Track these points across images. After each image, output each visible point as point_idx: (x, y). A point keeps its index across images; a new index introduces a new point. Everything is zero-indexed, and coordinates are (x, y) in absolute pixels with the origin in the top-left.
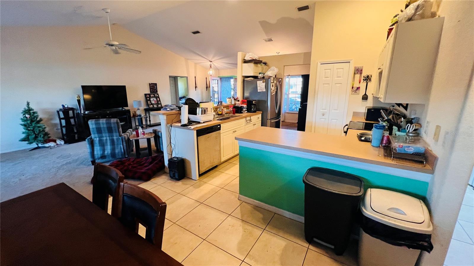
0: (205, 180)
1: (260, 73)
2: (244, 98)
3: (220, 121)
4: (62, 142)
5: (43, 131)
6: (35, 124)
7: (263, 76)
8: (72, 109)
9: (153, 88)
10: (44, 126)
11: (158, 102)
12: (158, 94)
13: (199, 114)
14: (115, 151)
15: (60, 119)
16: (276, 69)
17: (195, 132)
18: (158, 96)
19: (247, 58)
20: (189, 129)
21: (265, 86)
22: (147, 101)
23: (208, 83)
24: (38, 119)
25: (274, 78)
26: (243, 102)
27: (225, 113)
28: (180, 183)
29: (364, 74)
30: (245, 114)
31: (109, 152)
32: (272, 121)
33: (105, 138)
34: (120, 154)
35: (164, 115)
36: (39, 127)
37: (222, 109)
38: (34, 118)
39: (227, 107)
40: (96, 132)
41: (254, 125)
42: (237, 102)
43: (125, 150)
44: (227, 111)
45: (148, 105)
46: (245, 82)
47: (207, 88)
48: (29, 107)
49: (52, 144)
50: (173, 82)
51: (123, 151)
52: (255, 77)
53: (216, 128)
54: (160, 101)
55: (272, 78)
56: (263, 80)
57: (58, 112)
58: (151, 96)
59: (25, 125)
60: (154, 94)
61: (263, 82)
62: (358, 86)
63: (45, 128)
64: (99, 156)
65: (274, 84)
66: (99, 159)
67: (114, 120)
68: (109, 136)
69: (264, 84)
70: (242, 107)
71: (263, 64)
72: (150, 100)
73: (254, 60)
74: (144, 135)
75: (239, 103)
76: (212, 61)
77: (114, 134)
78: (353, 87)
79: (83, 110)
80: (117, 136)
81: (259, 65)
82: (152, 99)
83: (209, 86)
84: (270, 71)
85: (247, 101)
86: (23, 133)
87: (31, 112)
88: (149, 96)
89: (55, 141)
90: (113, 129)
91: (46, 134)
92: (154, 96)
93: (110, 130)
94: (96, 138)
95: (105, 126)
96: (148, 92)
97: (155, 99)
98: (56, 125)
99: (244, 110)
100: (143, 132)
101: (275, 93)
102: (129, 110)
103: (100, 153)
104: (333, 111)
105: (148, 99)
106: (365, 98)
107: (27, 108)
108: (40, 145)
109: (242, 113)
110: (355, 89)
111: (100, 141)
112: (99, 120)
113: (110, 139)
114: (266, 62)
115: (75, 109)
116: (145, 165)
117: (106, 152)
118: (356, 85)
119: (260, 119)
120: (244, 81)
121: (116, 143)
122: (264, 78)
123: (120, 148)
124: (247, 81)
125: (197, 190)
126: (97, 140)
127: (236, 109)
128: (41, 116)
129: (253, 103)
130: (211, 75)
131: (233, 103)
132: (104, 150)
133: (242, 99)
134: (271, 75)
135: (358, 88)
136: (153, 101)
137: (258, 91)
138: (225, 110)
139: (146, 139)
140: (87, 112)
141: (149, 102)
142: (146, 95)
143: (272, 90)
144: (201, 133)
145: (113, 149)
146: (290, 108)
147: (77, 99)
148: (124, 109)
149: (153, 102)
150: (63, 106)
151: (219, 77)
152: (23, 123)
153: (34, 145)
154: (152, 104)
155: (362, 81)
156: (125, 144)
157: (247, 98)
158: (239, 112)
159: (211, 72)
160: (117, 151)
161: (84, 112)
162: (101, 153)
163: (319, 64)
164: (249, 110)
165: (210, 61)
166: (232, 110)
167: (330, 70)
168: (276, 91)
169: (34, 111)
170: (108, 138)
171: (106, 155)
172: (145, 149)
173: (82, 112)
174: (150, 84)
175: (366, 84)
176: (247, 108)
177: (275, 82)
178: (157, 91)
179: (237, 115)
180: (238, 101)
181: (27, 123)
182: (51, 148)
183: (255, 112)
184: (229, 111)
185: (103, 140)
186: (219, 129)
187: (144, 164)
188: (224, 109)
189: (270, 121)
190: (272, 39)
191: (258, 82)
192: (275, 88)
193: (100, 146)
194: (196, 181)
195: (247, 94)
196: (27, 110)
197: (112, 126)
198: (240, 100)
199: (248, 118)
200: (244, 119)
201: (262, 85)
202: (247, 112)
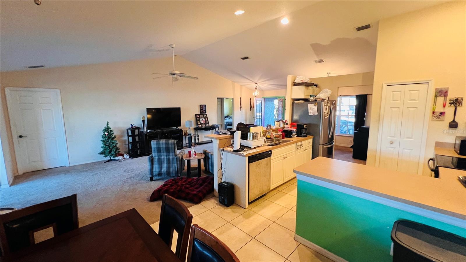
0: (254, 209)
1: (311, 96)
2: (293, 121)
3: (271, 147)
4: (128, 156)
5: (116, 146)
6: (110, 140)
7: (315, 99)
8: (138, 128)
9: (203, 109)
10: (117, 142)
11: (207, 122)
12: (206, 115)
13: (250, 139)
14: (170, 169)
15: (129, 136)
16: (329, 91)
17: (247, 158)
18: (206, 116)
19: (297, 81)
20: (241, 155)
21: (317, 110)
22: (197, 121)
23: (252, 104)
24: (113, 136)
25: (327, 100)
26: (292, 125)
27: (273, 137)
28: (229, 210)
29: (451, 96)
30: (295, 138)
31: (165, 170)
32: (325, 147)
33: (163, 157)
34: (174, 172)
35: (217, 140)
36: (113, 143)
37: (271, 133)
38: (111, 135)
39: (276, 131)
40: (156, 151)
41: (305, 150)
42: (286, 126)
43: (179, 169)
44: (276, 135)
45: (197, 124)
46: (295, 104)
47: (251, 108)
48: (108, 126)
49: (120, 158)
50: (220, 103)
51: (176, 170)
52: (306, 100)
53: (267, 155)
54: (208, 121)
55: (326, 101)
56: (315, 103)
57: (127, 130)
58: (201, 116)
59: (103, 141)
60: (203, 115)
61: (315, 105)
62: (442, 111)
63: (117, 144)
64: (157, 173)
65: (327, 107)
66: (156, 176)
67: (171, 141)
68: (166, 156)
69: (316, 107)
70: (291, 131)
71: (314, 86)
72: (199, 120)
73: (305, 82)
74: (195, 156)
75: (289, 126)
76: (257, 83)
77: (171, 154)
78: (434, 113)
79: (146, 128)
80: (172, 156)
81: (310, 88)
82: (201, 119)
83: (253, 106)
84: (322, 93)
85: (297, 124)
86: (102, 147)
87: (109, 130)
88: (198, 117)
89: (122, 155)
90: (170, 149)
91: (118, 149)
92: (203, 116)
93: (168, 150)
94: (156, 156)
95: (164, 146)
96: (198, 112)
97: (204, 119)
98: (125, 141)
99: (294, 134)
100: (195, 153)
101: (328, 116)
102: (182, 129)
103: (157, 171)
104: (405, 139)
105: (198, 119)
106: (454, 125)
107: (106, 127)
108: (112, 158)
109: (292, 137)
110: (437, 114)
111: (159, 159)
112: (160, 141)
113: (166, 158)
114: (317, 84)
115: (140, 128)
116: (197, 186)
117: (162, 170)
118: (439, 109)
119: (311, 144)
120: (293, 104)
121: (171, 162)
122: (316, 100)
123: (174, 167)
124: (296, 103)
125: (247, 220)
126: (156, 158)
127: (285, 133)
128: (116, 133)
129: (304, 127)
130: (256, 97)
131: (282, 126)
132: (161, 168)
133: (291, 122)
134: (323, 98)
135: (442, 114)
136: (202, 120)
137: (309, 115)
138: (274, 134)
139: (197, 160)
140: (148, 131)
141: (198, 122)
142: (196, 115)
143: (325, 114)
144: (252, 159)
145: (169, 168)
146: (342, 131)
147: (142, 119)
148: (177, 129)
149: (202, 122)
150: (132, 125)
151: (263, 98)
152: (103, 139)
153: (108, 158)
154: (201, 124)
155: (448, 104)
156: (179, 164)
157: (296, 121)
158: (289, 136)
159: (256, 93)
160: (171, 170)
161: (147, 131)
162: (159, 171)
163: (385, 86)
164: (299, 134)
165: (255, 83)
166: (281, 134)
167: (400, 92)
168: (329, 114)
169: (111, 130)
170: (165, 157)
171: (162, 172)
172: (195, 169)
173: (145, 131)
174: (200, 106)
175: (454, 109)
176: (297, 132)
177: (329, 105)
178: (206, 112)
179: (286, 139)
180: (287, 124)
181: (106, 140)
182: (119, 162)
183: (305, 136)
184: (278, 135)
185: (161, 158)
186: (270, 155)
187: (195, 185)
188: (272, 133)
189: (323, 147)
190: (323, 60)
191: (309, 105)
192: (328, 111)
193: (158, 164)
194: (245, 209)
195: (296, 117)
196: (106, 129)
197: (170, 146)
198: (288, 124)
199: (299, 144)
200: (295, 145)
201: (314, 108)
202: (297, 136)
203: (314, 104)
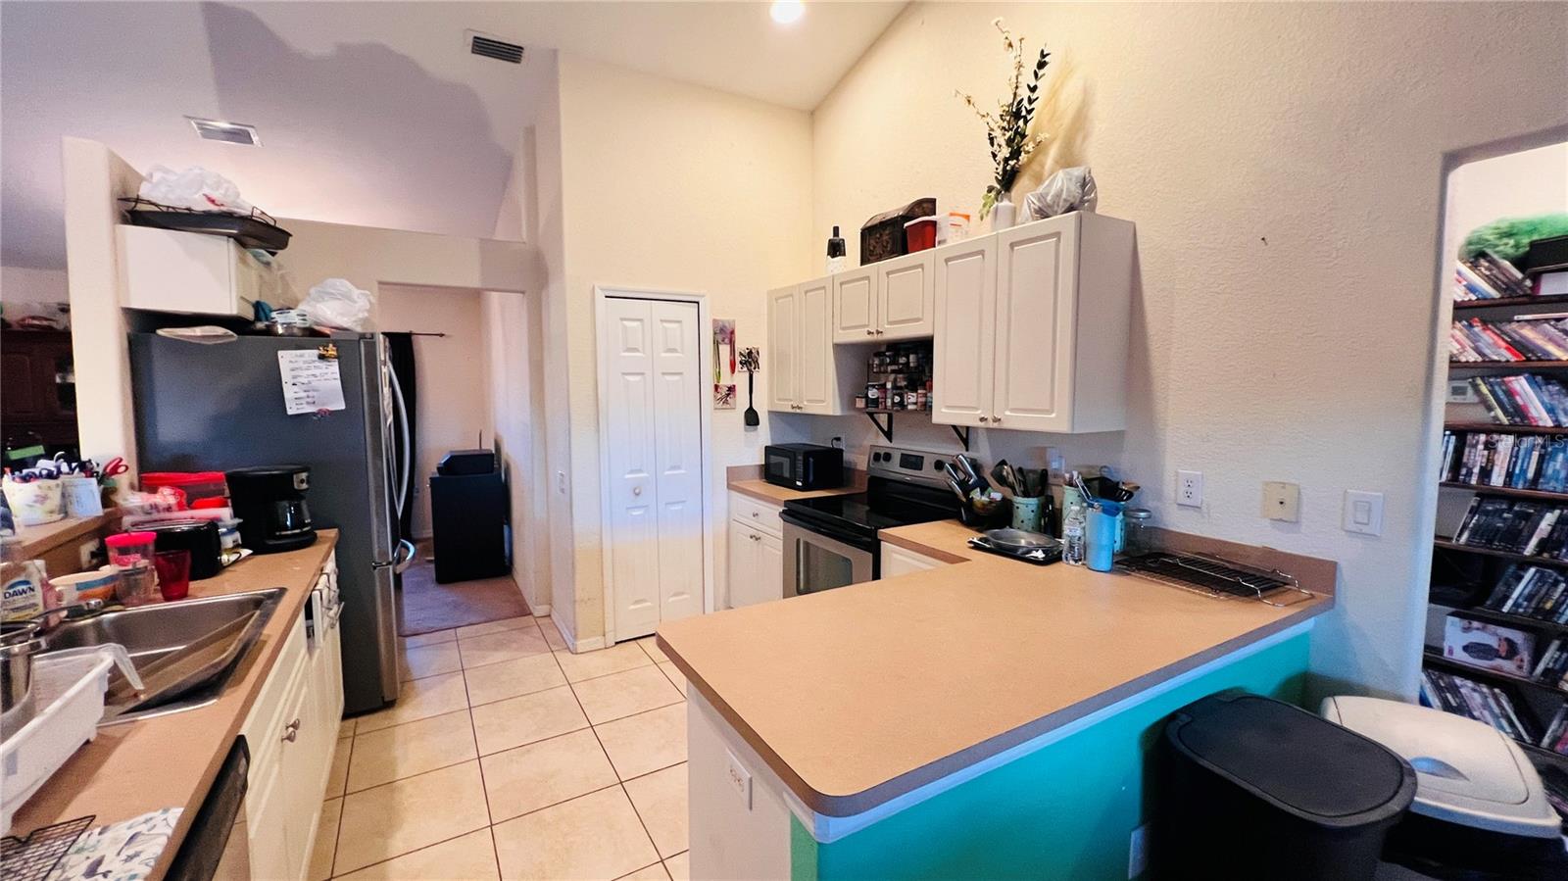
7: (305, 326)
21: (337, 383)
29: (741, 345)
30: (248, 569)
52: (247, 326)
56: (325, 347)
61: (322, 357)
62: (730, 384)
69: (334, 368)
70: (200, 525)
73: (240, 217)
78: (716, 387)
84: (321, 296)
85: (229, 476)
99: (228, 541)
101: (391, 416)
106: (752, 418)
109: (223, 569)
110: (724, 391)
118: (726, 380)
120: (139, 342)
124: (183, 344)
129: (297, 485)
135: (731, 389)
137: (288, 412)
143: (385, 403)
155: (738, 366)
158: (205, 570)
163: (600, 295)
164: (263, 538)
175: (747, 375)
176: (242, 528)
183: (307, 539)
190: (250, 130)
191: (283, 357)
192: (389, 390)
201: (317, 372)
202: (250, 552)
203: (316, 352)
